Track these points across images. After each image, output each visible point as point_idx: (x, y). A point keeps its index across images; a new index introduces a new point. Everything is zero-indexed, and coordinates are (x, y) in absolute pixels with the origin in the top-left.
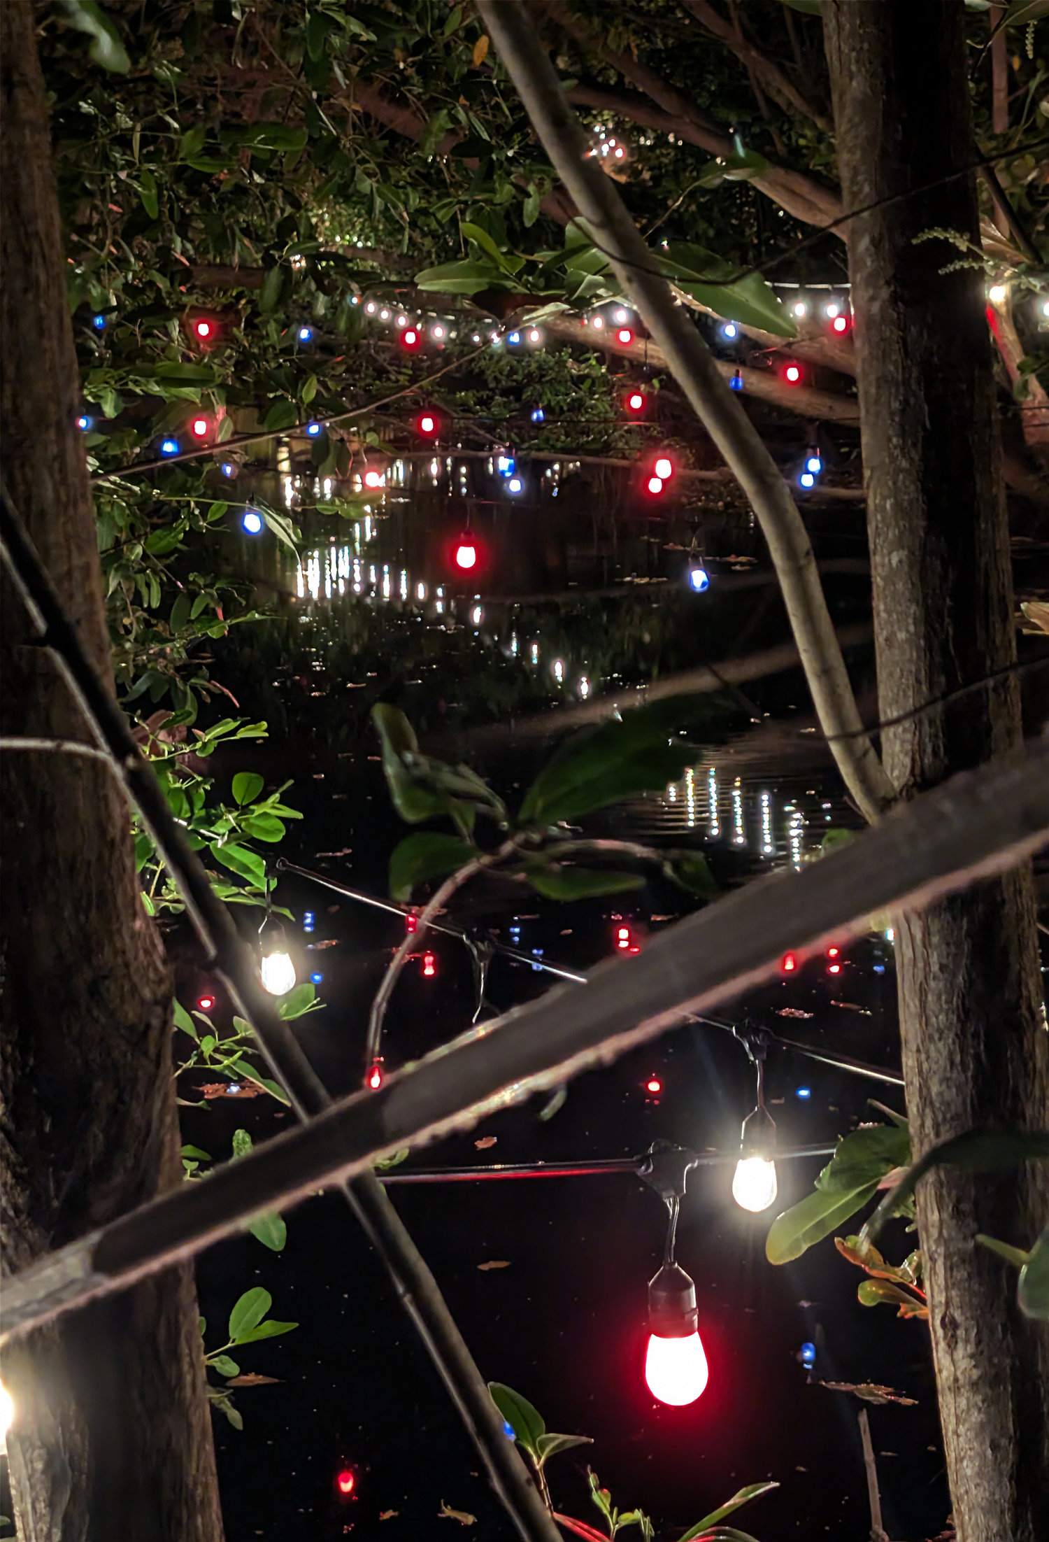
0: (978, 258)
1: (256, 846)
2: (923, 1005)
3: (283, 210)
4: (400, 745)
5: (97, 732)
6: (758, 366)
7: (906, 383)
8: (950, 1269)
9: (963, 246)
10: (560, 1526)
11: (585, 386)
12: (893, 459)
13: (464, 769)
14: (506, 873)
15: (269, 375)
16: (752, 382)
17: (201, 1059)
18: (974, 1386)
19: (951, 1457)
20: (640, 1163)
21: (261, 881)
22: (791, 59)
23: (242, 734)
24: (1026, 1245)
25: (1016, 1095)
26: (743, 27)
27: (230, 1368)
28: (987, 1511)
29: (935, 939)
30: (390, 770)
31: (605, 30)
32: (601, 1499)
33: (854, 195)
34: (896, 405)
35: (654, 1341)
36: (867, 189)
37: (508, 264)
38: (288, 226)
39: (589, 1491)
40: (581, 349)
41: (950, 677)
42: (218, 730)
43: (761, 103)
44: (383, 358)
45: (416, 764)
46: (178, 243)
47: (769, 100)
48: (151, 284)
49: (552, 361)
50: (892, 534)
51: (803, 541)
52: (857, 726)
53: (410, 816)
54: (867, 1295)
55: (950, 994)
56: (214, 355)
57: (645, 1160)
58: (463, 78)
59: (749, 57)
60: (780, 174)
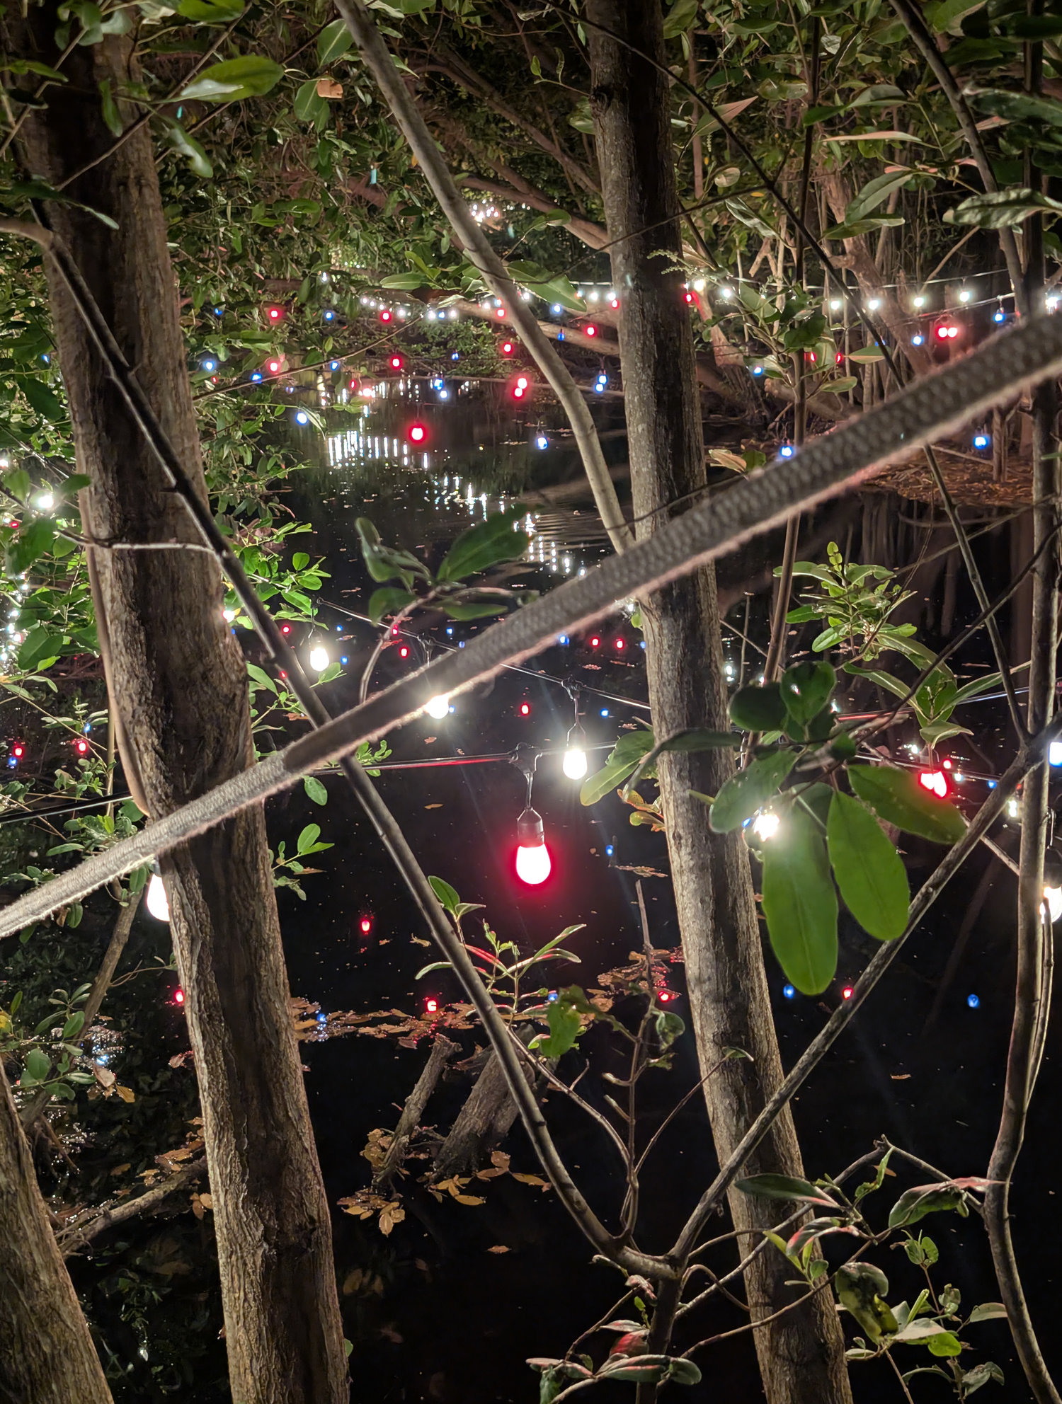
0: (682, 265)
1: (306, 592)
2: (660, 667)
3: (312, 247)
4: (371, 541)
5: (206, 538)
6: (572, 327)
7: (644, 333)
8: (677, 807)
9: (674, 259)
10: (469, 952)
11: (480, 340)
12: (638, 375)
13: (406, 553)
14: (432, 607)
15: (307, 337)
16: (570, 335)
17: (279, 705)
18: (691, 870)
19: (679, 908)
20: (511, 755)
21: (309, 610)
22: (587, 162)
23: (298, 531)
24: (713, 794)
25: (710, 714)
26: (560, 144)
27: (298, 868)
28: (699, 936)
29: (665, 632)
30: (366, 554)
31: (486, 148)
32: (491, 937)
33: (613, 233)
34: (639, 346)
35: (521, 850)
36: (621, 229)
37: (431, 273)
38: (314, 258)
39: (484, 932)
40: (477, 320)
41: (671, 492)
42: (285, 529)
43: (572, 187)
44: (372, 327)
45: (380, 551)
46: (258, 267)
47: (575, 184)
48: (243, 289)
49: (462, 327)
50: (639, 415)
51: (589, 421)
52: (621, 521)
53: (378, 579)
54: (635, 819)
55: (673, 660)
56: (278, 327)
57: (514, 753)
58: (405, 173)
59: (564, 161)
60: (582, 224)
